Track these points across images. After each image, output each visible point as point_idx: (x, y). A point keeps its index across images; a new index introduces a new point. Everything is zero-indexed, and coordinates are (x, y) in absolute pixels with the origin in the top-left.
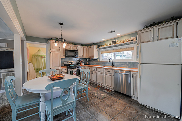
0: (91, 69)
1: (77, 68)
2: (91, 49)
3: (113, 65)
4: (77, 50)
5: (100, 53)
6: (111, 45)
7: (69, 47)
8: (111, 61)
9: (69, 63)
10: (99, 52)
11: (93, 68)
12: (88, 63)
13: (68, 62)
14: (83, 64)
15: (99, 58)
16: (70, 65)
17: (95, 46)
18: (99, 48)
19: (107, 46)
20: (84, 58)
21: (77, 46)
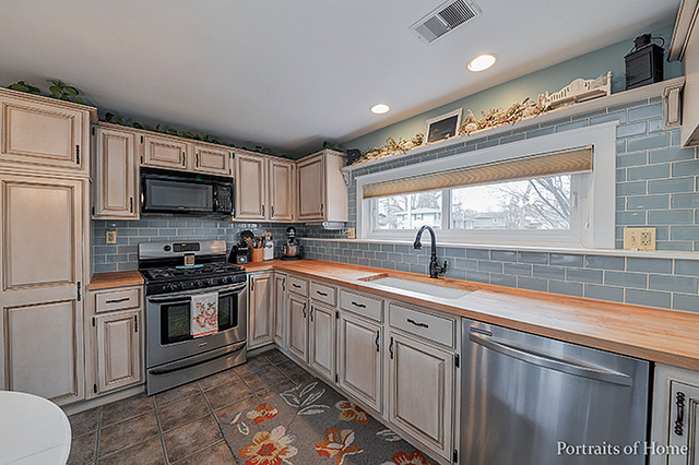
0: (304, 287)
1: (220, 283)
2: (310, 173)
3: (437, 270)
4: (225, 173)
5: (360, 194)
6: (426, 146)
7: (173, 155)
8: (426, 241)
9: (172, 254)
10: (352, 191)
11: (315, 287)
12: (293, 250)
13: (167, 249)
14: (269, 253)
15: (351, 223)
16: (180, 261)
17: (332, 159)
18: (356, 166)
19: (398, 154)
20: (274, 219)
21: (225, 151)
